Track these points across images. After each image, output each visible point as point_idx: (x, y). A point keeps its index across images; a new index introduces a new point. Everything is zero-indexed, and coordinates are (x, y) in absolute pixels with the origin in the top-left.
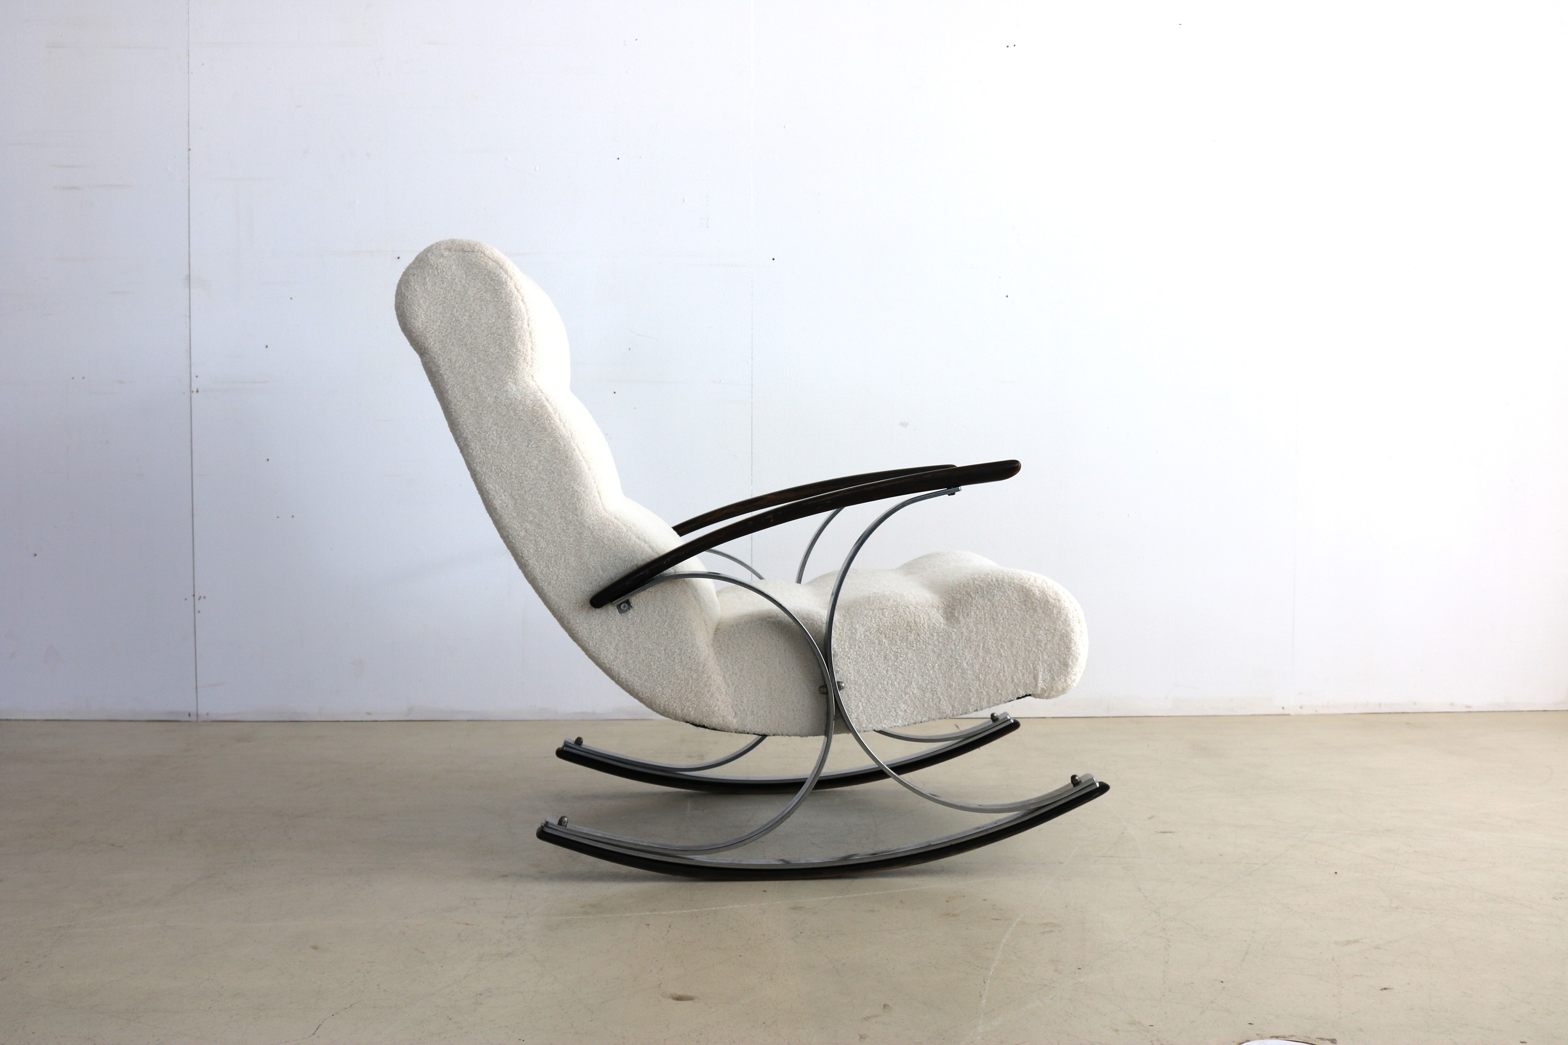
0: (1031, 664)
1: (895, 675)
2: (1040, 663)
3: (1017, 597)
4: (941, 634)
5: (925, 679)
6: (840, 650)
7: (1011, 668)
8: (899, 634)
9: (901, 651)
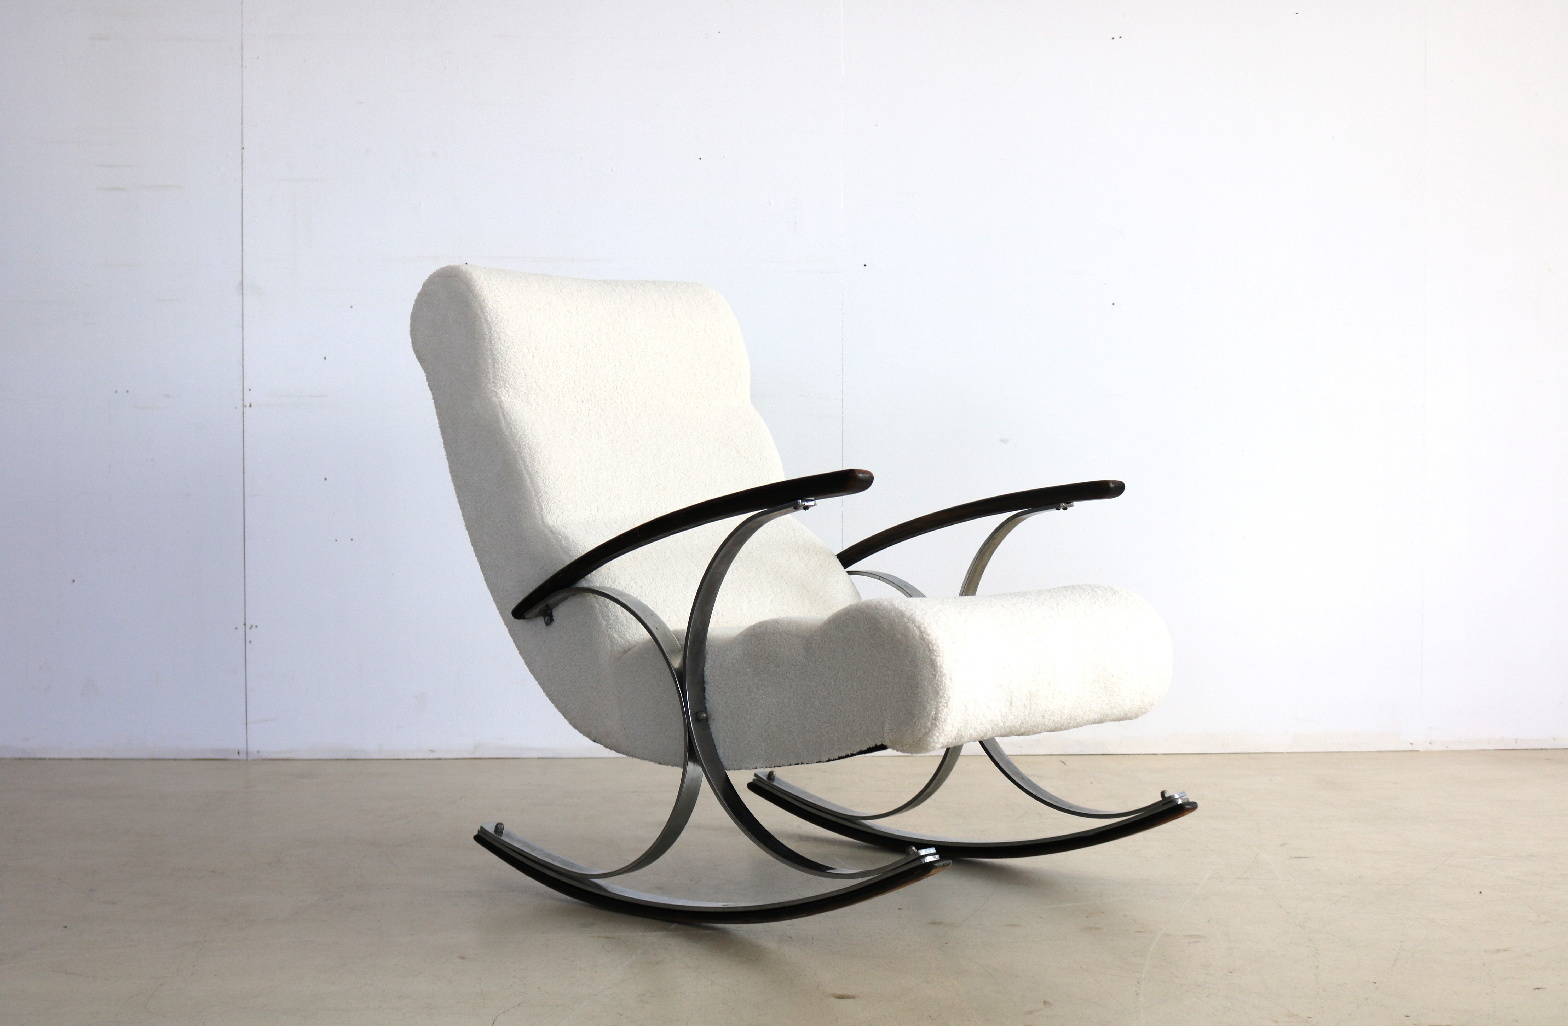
0: (879, 710)
1: (757, 709)
2: (888, 710)
3: (868, 630)
4: (798, 667)
5: (783, 716)
6: (712, 677)
7: (860, 712)
8: (761, 664)
9: (762, 683)
